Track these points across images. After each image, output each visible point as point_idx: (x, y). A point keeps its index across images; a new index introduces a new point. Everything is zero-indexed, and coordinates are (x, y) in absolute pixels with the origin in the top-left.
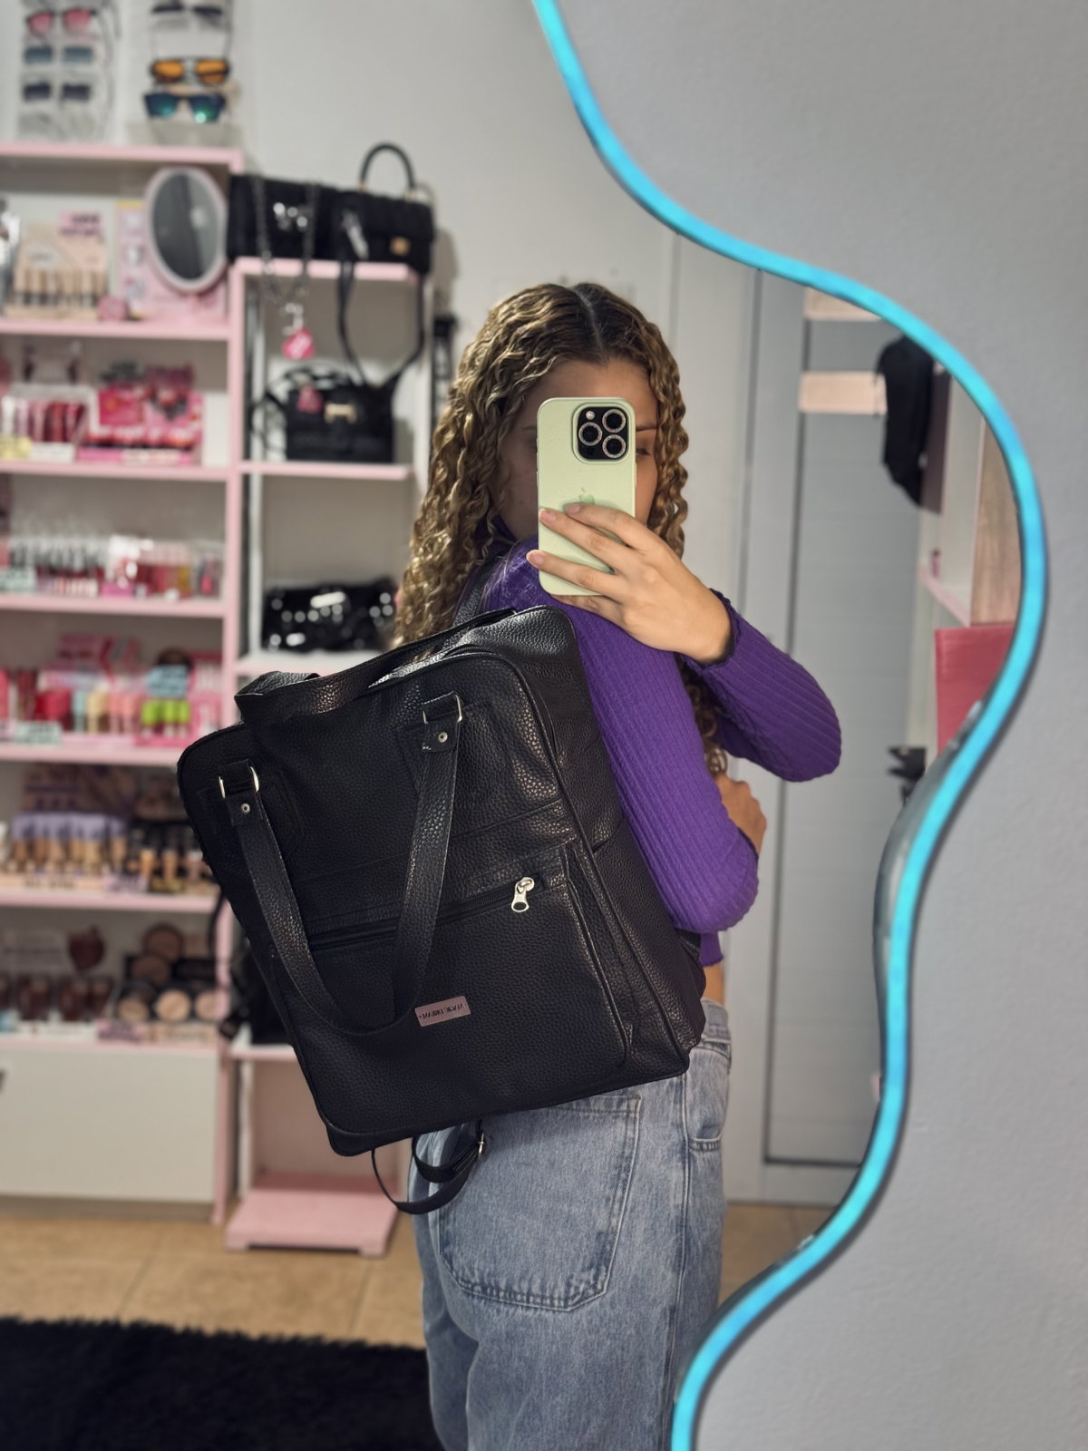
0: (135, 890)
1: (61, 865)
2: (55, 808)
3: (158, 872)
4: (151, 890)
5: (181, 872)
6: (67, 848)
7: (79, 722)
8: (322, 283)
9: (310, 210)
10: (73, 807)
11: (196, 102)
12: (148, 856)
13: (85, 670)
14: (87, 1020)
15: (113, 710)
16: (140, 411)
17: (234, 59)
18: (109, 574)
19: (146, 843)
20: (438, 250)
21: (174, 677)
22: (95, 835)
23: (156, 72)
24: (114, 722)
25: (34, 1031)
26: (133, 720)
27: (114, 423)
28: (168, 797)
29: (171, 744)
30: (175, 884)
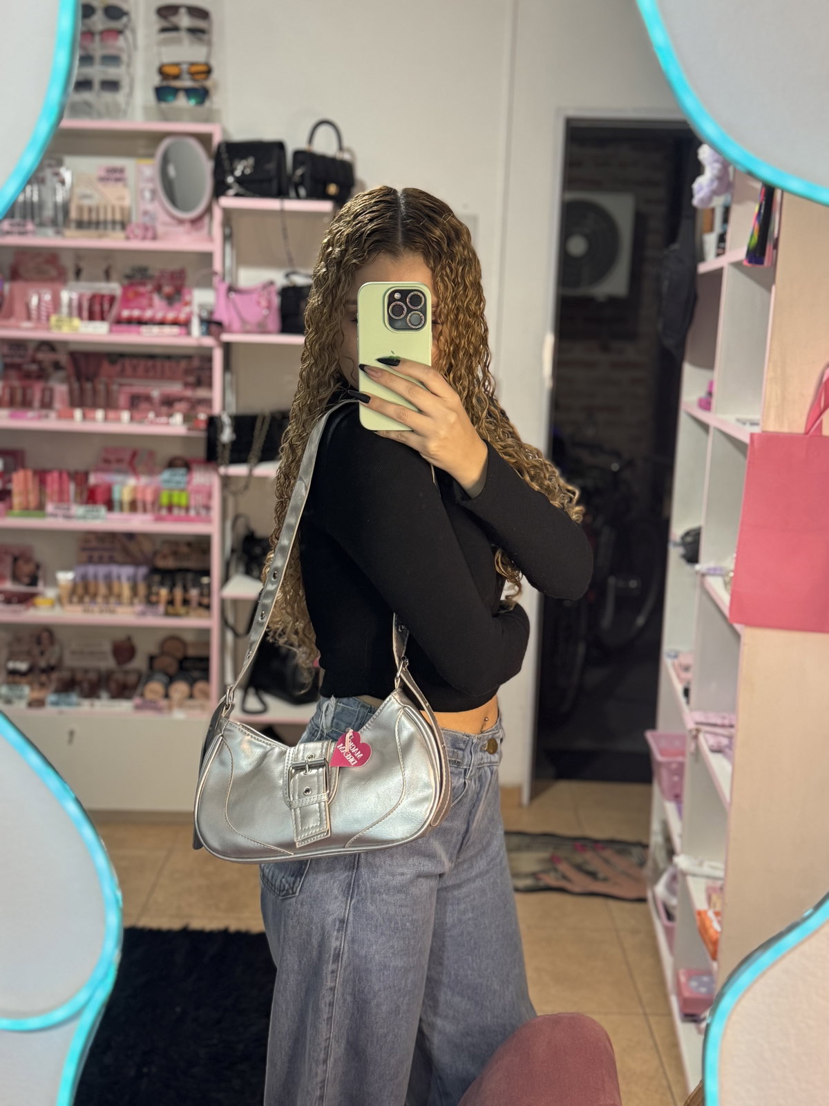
0: (156, 614)
1: (106, 598)
2: (101, 561)
3: (171, 602)
4: (167, 614)
5: (186, 602)
6: (110, 587)
7: (116, 505)
10: (112, 561)
11: (189, 92)
12: (164, 592)
13: (119, 472)
14: (127, 697)
15: (139, 497)
16: (151, 299)
17: (214, 63)
19: (162, 584)
21: (179, 475)
22: (128, 579)
23: (161, 71)
24: (140, 505)
25: (92, 705)
26: (154, 503)
27: (132, 308)
28: (175, 554)
29: (179, 520)
30: (182, 610)
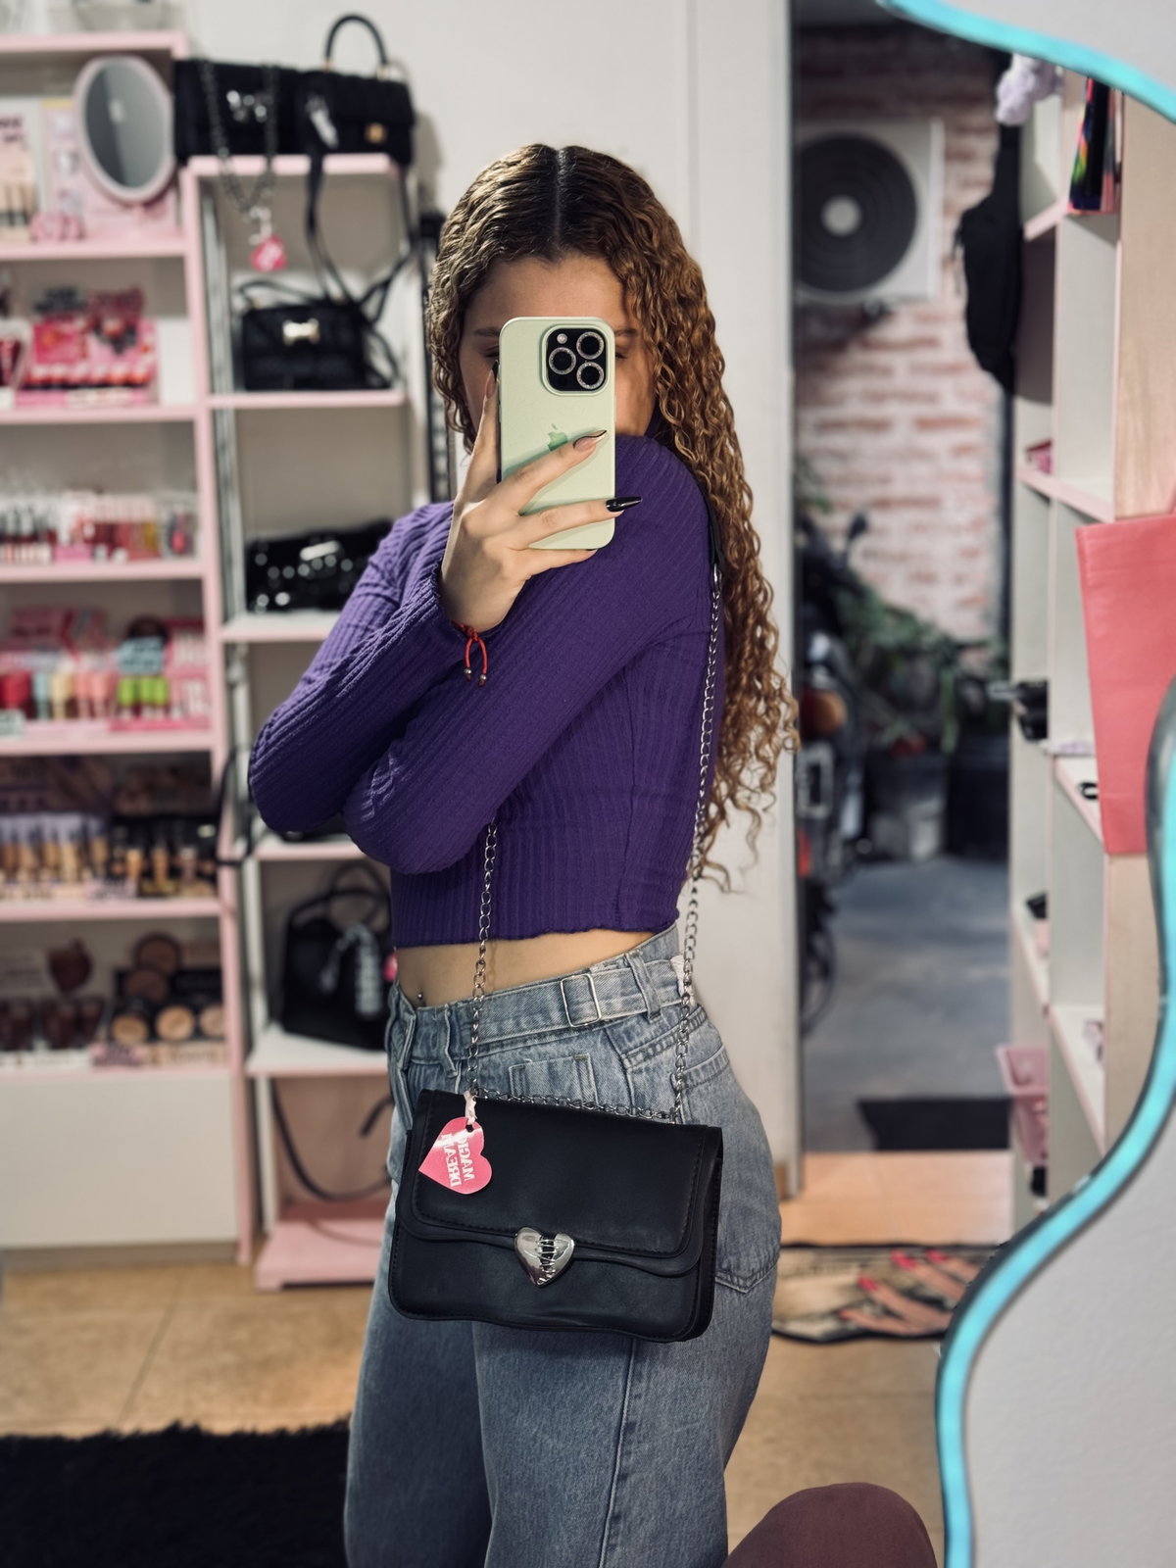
0: (122, 895)
1: (35, 874)
2: (22, 809)
3: (147, 873)
4: (142, 894)
5: (174, 872)
6: (40, 853)
7: (42, 708)
8: (290, 180)
9: (269, 98)
10: (42, 807)
12: (134, 857)
13: (44, 649)
14: (79, 1044)
15: (82, 692)
16: (83, 345)
18: (64, 536)
19: (130, 842)
20: (419, 135)
21: (148, 650)
22: (72, 837)
24: (83, 706)
25: (19, 1063)
26: (107, 702)
27: (53, 362)
28: (151, 789)
29: (152, 728)
30: (167, 886)
